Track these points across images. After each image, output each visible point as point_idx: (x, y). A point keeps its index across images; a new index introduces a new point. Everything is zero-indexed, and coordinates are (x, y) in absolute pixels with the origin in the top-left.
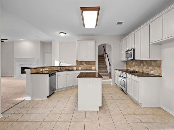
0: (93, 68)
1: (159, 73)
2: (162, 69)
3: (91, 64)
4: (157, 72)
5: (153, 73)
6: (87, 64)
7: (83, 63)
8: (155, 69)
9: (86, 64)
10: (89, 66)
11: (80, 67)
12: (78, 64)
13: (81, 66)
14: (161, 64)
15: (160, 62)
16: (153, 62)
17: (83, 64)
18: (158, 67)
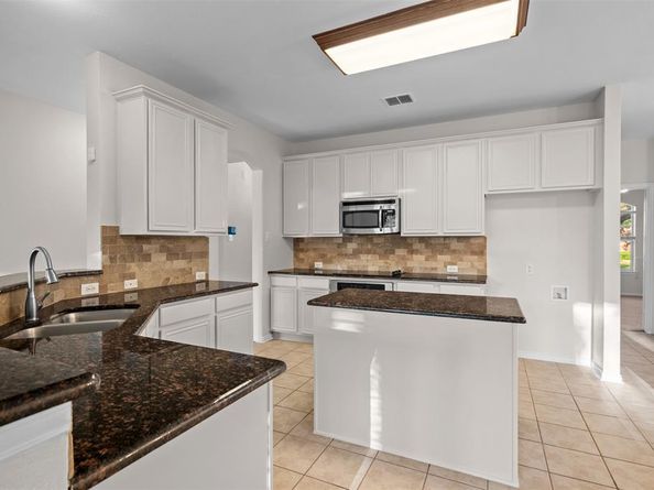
0: (200, 276)
1: (479, 270)
2: (489, 259)
3: (187, 256)
4: (472, 266)
5: (456, 271)
6: (172, 255)
7: (146, 247)
8: (461, 260)
9: (163, 257)
10: (180, 264)
11: (132, 277)
12: (112, 259)
13: (133, 267)
14: (484, 247)
15: (481, 241)
16: (455, 240)
17: (147, 258)
18: (473, 253)
